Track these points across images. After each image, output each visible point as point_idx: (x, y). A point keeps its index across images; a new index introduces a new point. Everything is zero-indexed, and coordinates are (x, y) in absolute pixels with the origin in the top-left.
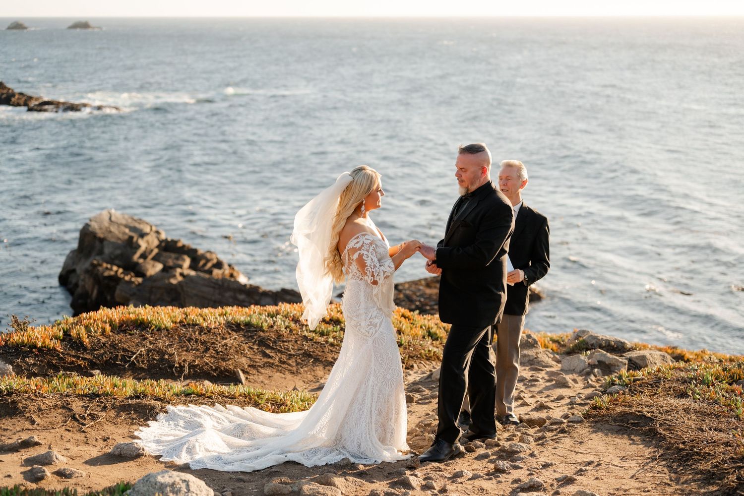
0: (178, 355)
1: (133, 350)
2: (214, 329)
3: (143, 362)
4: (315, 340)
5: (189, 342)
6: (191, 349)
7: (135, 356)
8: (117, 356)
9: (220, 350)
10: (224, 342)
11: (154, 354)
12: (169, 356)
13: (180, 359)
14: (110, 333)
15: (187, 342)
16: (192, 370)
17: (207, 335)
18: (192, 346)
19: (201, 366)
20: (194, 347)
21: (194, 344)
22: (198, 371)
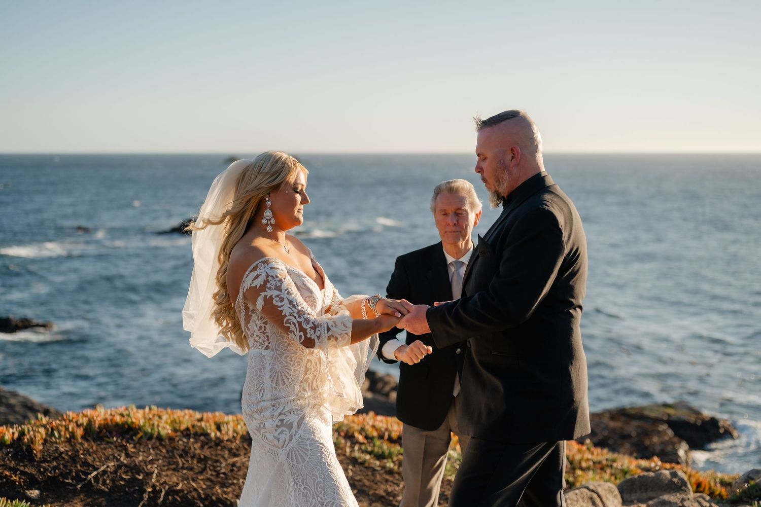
0: (159, 475)
1: (97, 464)
2: (228, 440)
3: (104, 482)
4: (366, 465)
5: (181, 456)
6: (183, 468)
7: (95, 473)
8: (71, 471)
9: (223, 470)
10: (231, 460)
11: (125, 473)
12: (144, 476)
13: (158, 481)
14: (80, 440)
15: (178, 457)
16: (170, 498)
17: (212, 449)
18: (183, 464)
19: (186, 492)
20: (185, 466)
21: (187, 461)
22: (179, 499)
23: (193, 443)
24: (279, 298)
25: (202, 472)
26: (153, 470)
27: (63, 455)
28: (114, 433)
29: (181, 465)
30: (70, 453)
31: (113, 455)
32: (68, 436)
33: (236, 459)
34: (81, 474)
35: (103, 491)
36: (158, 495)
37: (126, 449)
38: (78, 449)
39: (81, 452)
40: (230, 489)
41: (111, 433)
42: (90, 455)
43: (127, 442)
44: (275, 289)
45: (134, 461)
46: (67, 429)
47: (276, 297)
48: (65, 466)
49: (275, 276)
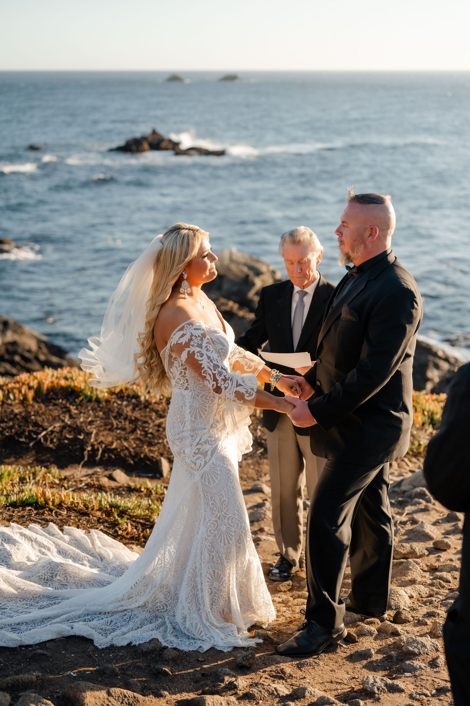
0: (97, 434)
1: (46, 424)
2: (155, 403)
3: (52, 441)
5: (115, 418)
6: (117, 428)
7: (44, 433)
8: (24, 431)
9: (151, 431)
10: (158, 422)
11: (70, 432)
12: (84, 436)
13: (96, 440)
14: (31, 402)
15: (113, 419)
16: (106, 455)
17: (141, 411)
18: (117, 425)
19: (119, 450)
20: (119, 426)
21: (121, 422)
22: (113, 457)
23: (126, 406)
24: (200, 354)
25: (133, 431)
26: (91, 430)
27: (18, 417)
28: (60, 396)
29: (115, 426)
30: (23, 414)
31: (59, 416)
32: (21, 398)
33: (162, 420)
34: (32, 434)
35: (51, 448)
36: (96, 453)
37: (69, 411)
38: (30, 410)
39: (33, 413)
40: (156, 448)
41: (56, 394)
42: (40, 416)
43: (71, 404)
44: (197, 346)
45: (76, 422)
46: (20, 391)
47: (197, 352)
48: (20, 426)
49: (197, 336)
